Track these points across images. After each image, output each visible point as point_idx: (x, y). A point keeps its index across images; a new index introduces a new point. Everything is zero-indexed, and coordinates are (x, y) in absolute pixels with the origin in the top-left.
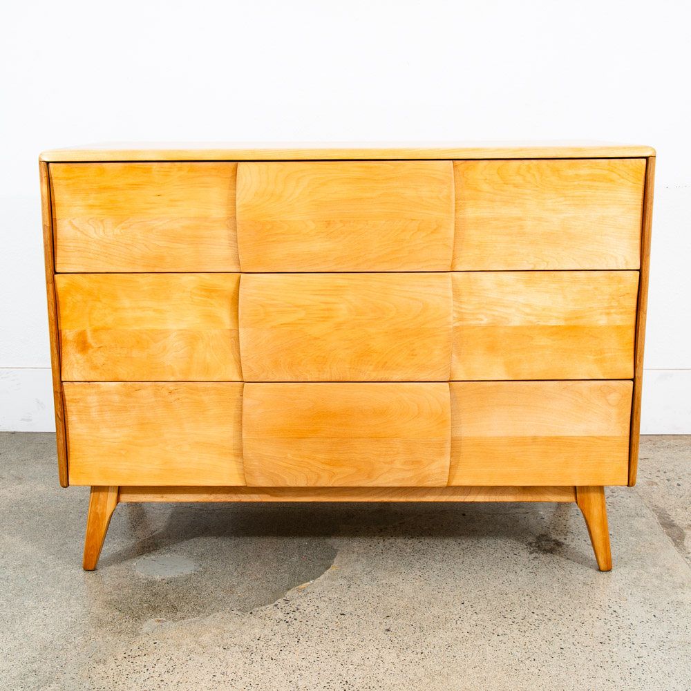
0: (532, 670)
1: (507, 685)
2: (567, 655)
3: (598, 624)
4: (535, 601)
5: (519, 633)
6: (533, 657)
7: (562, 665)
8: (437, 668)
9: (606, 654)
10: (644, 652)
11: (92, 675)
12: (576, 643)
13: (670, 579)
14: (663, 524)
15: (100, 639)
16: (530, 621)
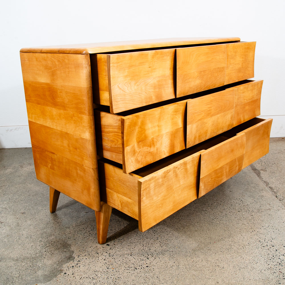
0: (217, 222)
1: (210, 228)
2: (228, 216)
3: (237, 205)
4: (214, 198)
5: (211, 210)
6: (217, 218)
7: (227, 220)
8: (185, 224)
9: (241, 215)
10: (253, 214)
11: (65, 232)
12: (230, 212)
13: (258, 188)
14: (252, 169)
15: (66, 220)
16: (214, 205)
